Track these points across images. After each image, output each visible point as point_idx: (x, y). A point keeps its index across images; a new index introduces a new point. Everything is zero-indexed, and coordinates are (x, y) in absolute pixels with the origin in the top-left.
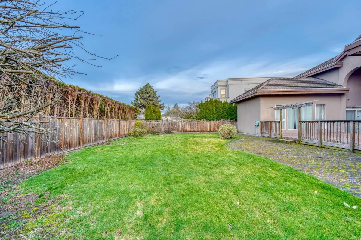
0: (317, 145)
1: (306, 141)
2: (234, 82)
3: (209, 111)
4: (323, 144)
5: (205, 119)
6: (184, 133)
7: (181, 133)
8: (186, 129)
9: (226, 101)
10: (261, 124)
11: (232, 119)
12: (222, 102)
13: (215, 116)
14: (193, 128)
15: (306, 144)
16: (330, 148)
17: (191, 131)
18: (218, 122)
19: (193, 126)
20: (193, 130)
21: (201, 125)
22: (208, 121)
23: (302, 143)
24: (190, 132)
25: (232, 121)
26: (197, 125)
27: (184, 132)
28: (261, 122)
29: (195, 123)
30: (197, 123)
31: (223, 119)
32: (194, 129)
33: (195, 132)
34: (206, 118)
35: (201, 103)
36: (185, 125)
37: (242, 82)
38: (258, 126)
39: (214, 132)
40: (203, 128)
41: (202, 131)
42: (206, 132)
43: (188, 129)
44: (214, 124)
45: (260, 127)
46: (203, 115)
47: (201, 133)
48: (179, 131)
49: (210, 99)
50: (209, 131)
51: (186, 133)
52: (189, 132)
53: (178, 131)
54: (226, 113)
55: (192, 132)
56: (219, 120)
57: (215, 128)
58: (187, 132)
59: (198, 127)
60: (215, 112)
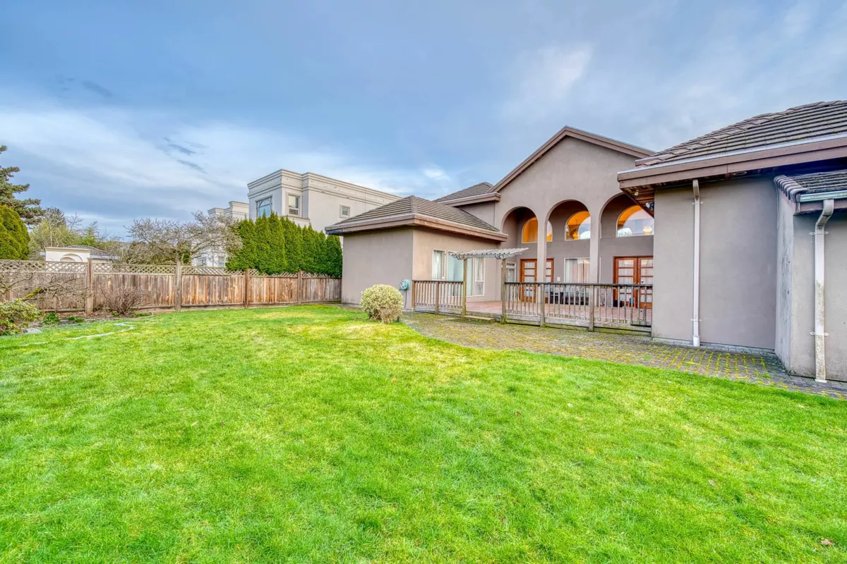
0: (537, 324)
1: (516, 318)
2: (321, 185)
3: (269, 247)
4: (547, 321)
5: (256, 267)
6: (183, 310)
7: (173, 310)
8: (190, 297)
9: (310, 227)
10: (414, 287)
11: (323, 272)
12: (299, 229)
13: (286, 263)
14: (217, 294)
15: (517, 322)
16: (559, 326)
17: (210, 304)
18: (290, 278)
19: (217, 287)
20: (217, 299)
21: (243, 285)
22: (264, 275)
23: (508, 321)
24: (206, 306)
25: (322, 276)
26: (231, 286)
27: (182, 307)
28: (415, 282)
29: (224, 279)
30: (231, 279)
31: (302, 272)
32: (220, 296)
33: (221, 308)
34: (261, 267)
35: (246, 221)
36: (188, 286)
37: (337, 190)
38: (406, 290)
39: (279, 304)
40: (249, 295)
41: (246, 303)
42: (257, 305)
43: (201, 296)
44: (281, 283)
45: (410, 292)
46: (254, 256)
47: (243, 308)
48: (164, 305)
49: (272, 215)
50: (265, 302)
51: (192, 309)
52: (203, 309)
53: (160, 305)
54: (311, 256)
55: (214, 306)
56: (292, 272)
57: (281, 294)
58: (196, 309)
59: (233, 292)
60: (284, 252)
